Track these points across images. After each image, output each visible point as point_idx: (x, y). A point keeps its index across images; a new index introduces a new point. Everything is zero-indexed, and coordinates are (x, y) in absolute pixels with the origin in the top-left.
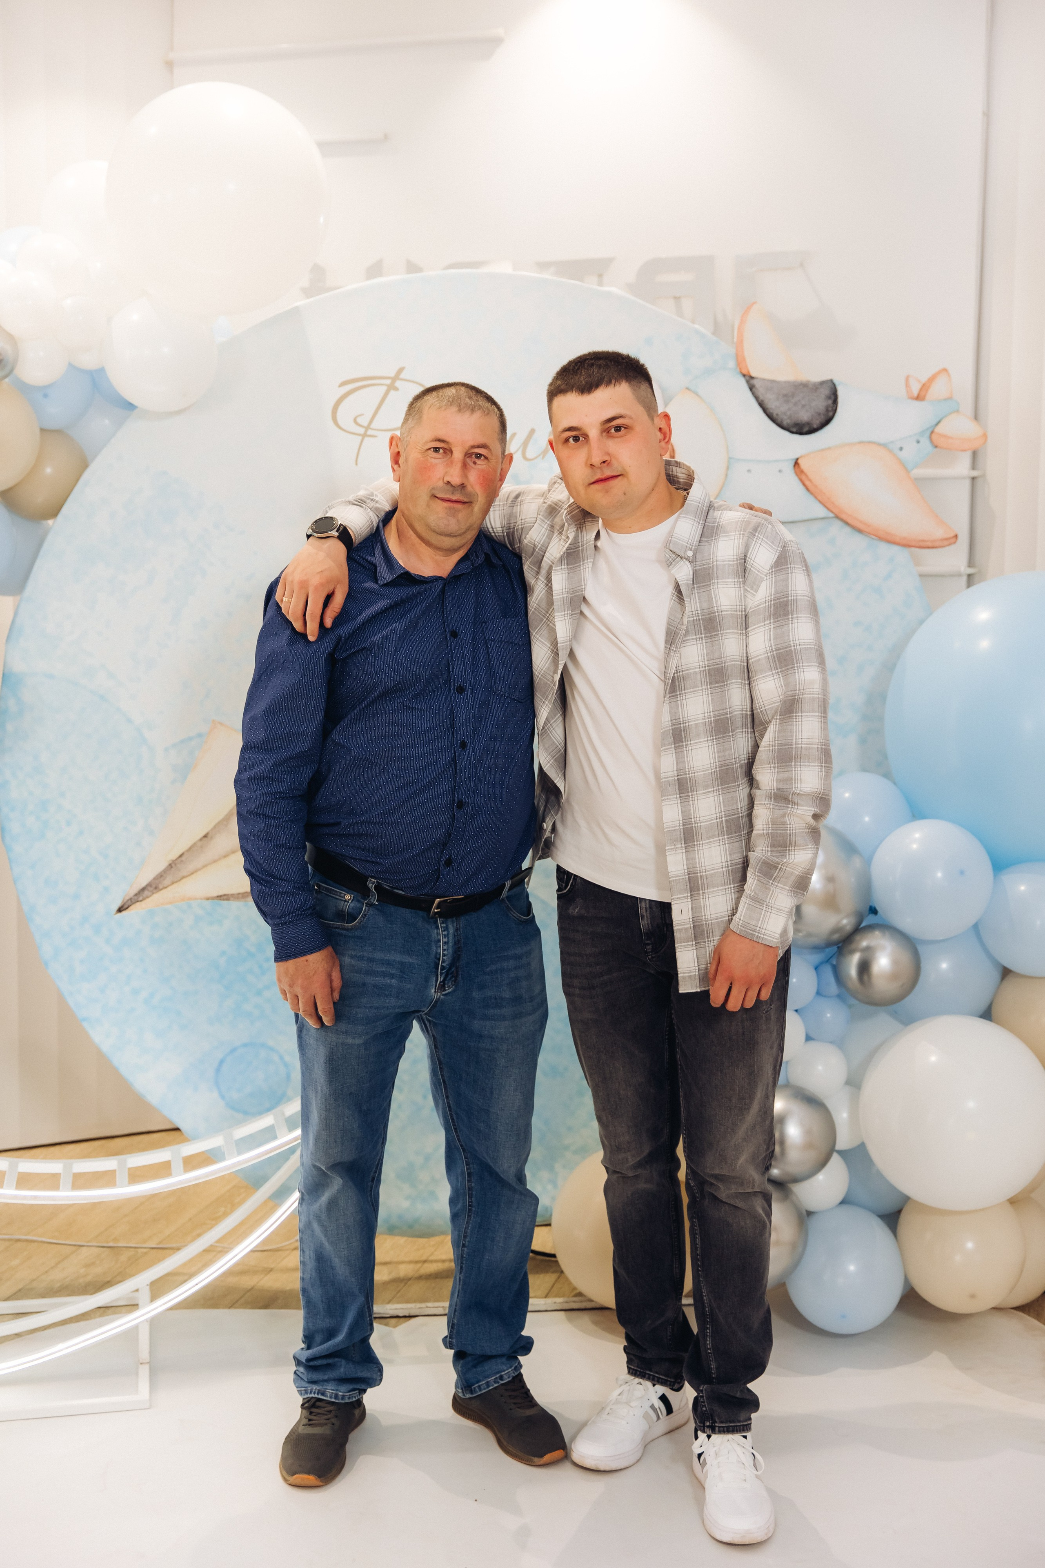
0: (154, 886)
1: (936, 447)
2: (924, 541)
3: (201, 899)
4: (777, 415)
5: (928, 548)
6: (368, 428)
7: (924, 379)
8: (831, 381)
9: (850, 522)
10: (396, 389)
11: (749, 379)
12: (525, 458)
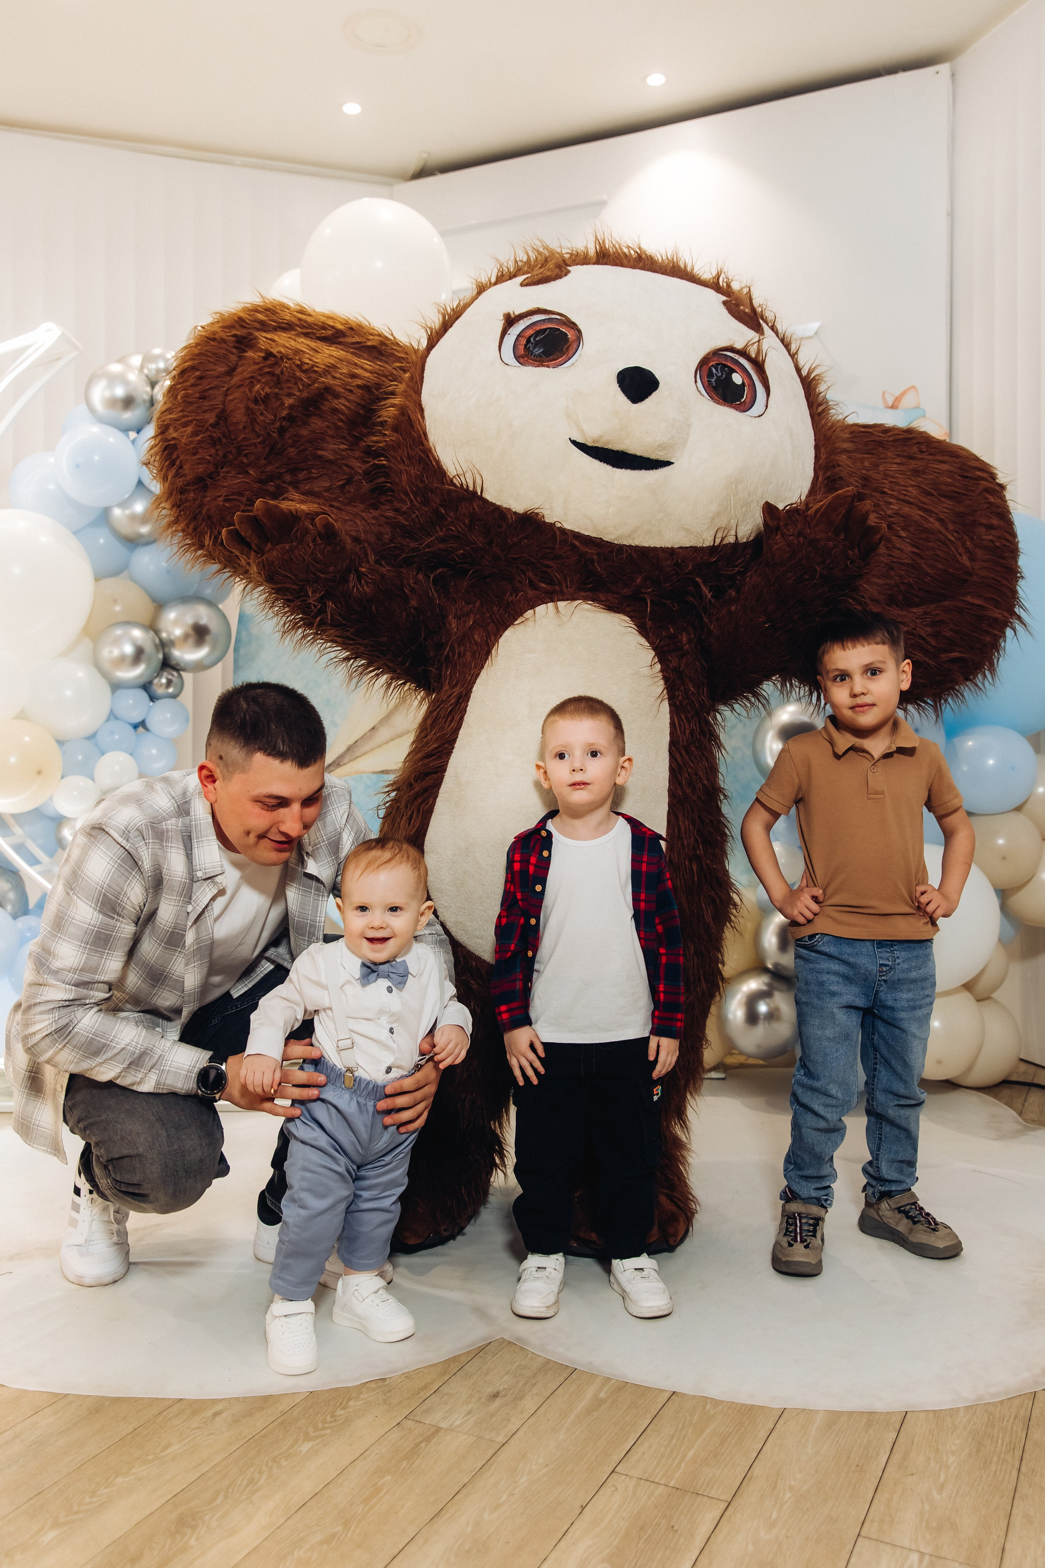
0: (337, 763)
7: (897, 394)
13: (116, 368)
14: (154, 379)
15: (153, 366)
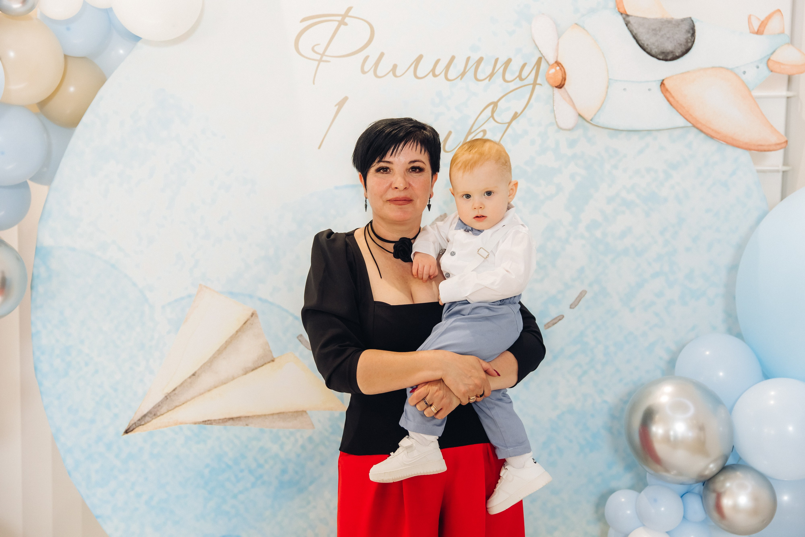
0: (153, 414)
1: (772, 71)
2: (761, 145)
3: (190, 423)
4: (647, 45)
5: (765, 151)
6: (323, 55)
7: (762, 18)
8: (690, 18)
9: (704, 130)
10: (346, 24)
11: (625, 16)
12: (447, 79)
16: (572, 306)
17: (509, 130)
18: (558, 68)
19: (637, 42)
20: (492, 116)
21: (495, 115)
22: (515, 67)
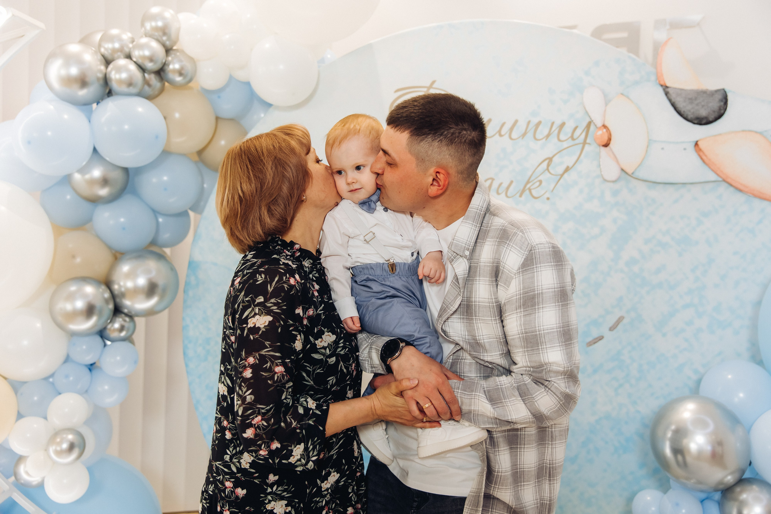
4: (684, 112)
9: (733, 184)
11: (665, 88)
13: (74, 48)
14: (109, 57)
15: (109, 46)
16: (612, 329)
17: (562, 181)
18: (605, 130)
19: (676, 108)
20: (547, 169)
21: (550, 168)
22: (568, 129)
